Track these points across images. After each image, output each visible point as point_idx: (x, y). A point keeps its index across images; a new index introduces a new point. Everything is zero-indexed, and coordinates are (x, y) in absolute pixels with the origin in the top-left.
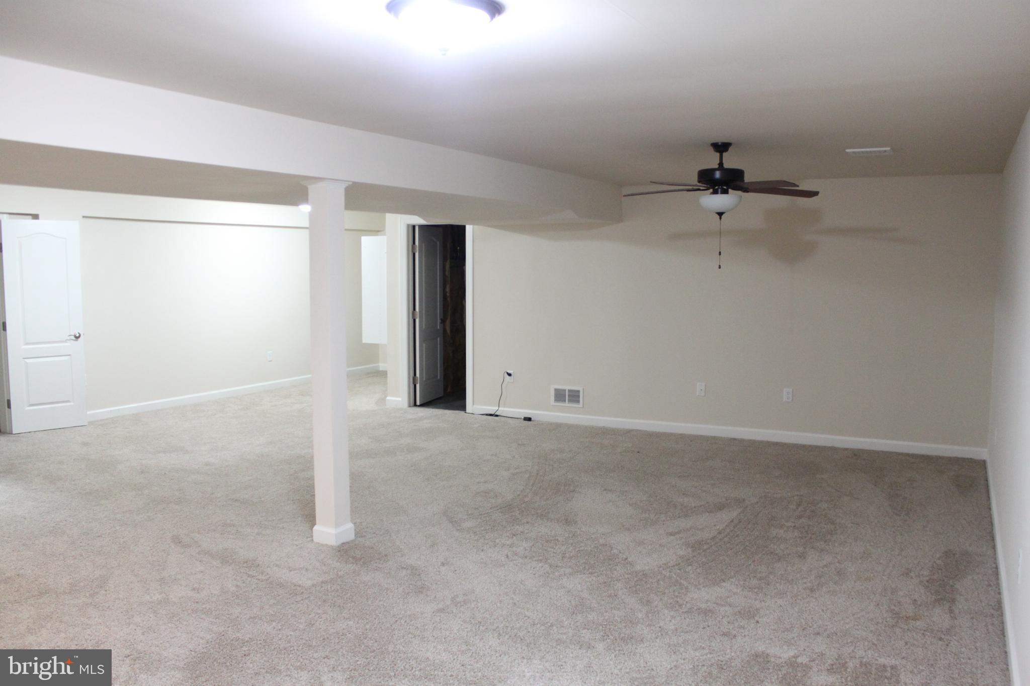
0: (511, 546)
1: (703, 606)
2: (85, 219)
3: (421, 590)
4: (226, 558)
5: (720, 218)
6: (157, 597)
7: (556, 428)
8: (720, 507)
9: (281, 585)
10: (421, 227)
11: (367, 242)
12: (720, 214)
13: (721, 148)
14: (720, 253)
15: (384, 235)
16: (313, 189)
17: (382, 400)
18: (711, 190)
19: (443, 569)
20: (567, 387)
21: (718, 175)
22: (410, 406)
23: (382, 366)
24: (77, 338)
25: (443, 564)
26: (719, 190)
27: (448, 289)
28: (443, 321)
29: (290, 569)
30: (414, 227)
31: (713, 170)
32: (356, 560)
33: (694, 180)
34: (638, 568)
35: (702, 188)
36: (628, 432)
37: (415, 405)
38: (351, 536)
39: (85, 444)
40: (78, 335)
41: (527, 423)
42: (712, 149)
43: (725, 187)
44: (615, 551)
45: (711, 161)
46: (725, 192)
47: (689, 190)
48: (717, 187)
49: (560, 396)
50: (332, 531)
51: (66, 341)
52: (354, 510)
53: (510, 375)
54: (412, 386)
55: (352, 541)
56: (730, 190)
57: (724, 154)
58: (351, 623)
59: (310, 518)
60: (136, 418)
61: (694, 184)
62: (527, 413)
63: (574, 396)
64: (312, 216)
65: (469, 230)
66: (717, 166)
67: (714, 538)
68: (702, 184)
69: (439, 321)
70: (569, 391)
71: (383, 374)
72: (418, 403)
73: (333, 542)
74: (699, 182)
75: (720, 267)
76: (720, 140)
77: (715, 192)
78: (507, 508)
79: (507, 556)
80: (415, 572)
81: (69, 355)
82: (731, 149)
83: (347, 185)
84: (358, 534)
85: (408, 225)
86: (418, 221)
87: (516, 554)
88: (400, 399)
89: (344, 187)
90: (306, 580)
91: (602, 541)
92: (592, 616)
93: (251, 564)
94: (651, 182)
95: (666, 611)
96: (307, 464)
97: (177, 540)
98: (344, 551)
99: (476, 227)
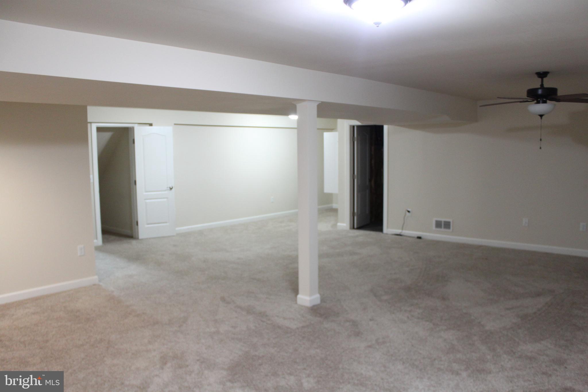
0: (410, 311)
1: (529, 354)
2: (175, 126)
3: (358, 334)
4: (250, 311)
5: (541, 118)
6: (213, 330)
7: (435, 243)
8: (539, 295)
9: (279, 327)
10: (358, 127)
11: (327, 136)
12: (541, 116)
13: (542, 75)
14: (541, 140)
15: (336, 131)
16: (299, 106)
17: (335, 225)
18: (535, 101)
19: (371, 323)
20: (443, 219)
21: (540, 92)
22: (351, 228)
23: (334, 206)
24: (171, 189)
25: (371, 320)
26: (541, 101)
27: (373, 162)
28: (370, 180)
29: (285, 318)
30: (354, 127)
31: (537, 89)
32: (321, 315)
33: (524, 95)
34: (487, 328)
35: (529, 100)
36: (479, 247)
37: (354, 228)
38: (318, 302)
39: (175, 246)
40: (171, 187)
41: (419, 240)
42: (536, 76)
43: (545, 99)
44: (473, 318)
45: (536, 83)
46: (545, 102)
47: (521, 102)
48: (539, 99)
49: (438, 224)
50: (308, 298)
51: (165, 190)
52: (321, 287)
53: (409, 212)
54: (352, 217)
55: (319, 305)
56: (548, 101)
57: (545, 79)
58: (318, 351)
59: (296, 291)
60: (201, 232)
61: (525, 98)
62: (419, 234)
63: (447, 225)
64: (299, 121)
65: (386, 128)
66: (539, 87)
67: (535, 313)
68: (530, 97)
69: (368, 180)
70: (445, 222)
71: (335, 211)
72: (355, 227)
73: (308, 304)
74: (528, 96)
75: (541, 148)
76: (541, 70)
77: (538, 102)
78: (408, 289)
79: (408, 317)
80: (355, 324)
81: (167, 198)
82: (549, 75)
83: (318, 103)
84: (323, 300)
85: (351, 126)
86: (356, 123)
87: (413, 316)
88: (345, 225)
89: (317, 104)
90: (293, 325)
91: (464, 311)
92: (459, 356)
93: (263, 315)
94: (498, 97)
95: (505, 356)
96: (295, 260)
97: (223, 299)
98: (314, 310)
99: (390, 126)
